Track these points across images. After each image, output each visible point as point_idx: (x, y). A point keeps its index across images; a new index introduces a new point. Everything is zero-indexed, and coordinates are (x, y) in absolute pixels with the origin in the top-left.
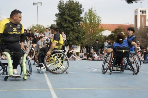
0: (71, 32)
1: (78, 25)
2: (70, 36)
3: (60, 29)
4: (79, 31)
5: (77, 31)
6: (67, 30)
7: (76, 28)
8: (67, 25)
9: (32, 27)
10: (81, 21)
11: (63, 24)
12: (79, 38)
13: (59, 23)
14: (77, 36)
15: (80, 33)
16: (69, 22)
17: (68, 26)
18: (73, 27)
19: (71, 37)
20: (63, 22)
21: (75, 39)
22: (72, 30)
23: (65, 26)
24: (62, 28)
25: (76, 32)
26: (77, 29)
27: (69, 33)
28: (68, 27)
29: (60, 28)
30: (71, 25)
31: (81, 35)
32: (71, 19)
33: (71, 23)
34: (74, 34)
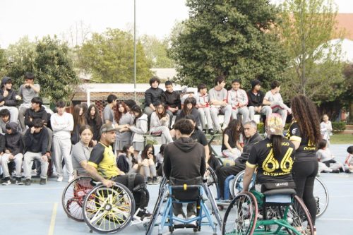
0: (241, 61)
1: (262, 32)
2: (241, 73)
3: (206, 51)
4: (269, 56)
5: (261, 57)
6: (226, 52)
7: (259, 46)
8: (230, 36)
9: (90, 37)
10: (274, 19)
11: (214, 32)
12: (267, 79)
13: (201, 28)
14: (262, 71)
16: (235, 24)
17: (233, 39)
18: (247, 42)
20: (214, 25)
22: (246, 53)
23: (223, 39)
24: (212, 46)
26: (263, 47)
27: (235, 62)
28: (232, 42)
29: (204, 48)
30: (241, 36)
31: (274, 69)
32: (241, 16)
33: (243, 27)
34: (251, 66)
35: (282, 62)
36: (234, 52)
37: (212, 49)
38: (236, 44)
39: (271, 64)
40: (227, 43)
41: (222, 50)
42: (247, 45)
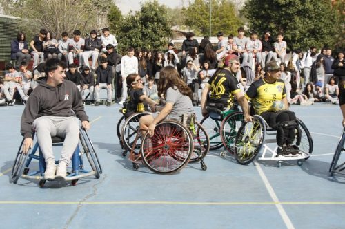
0: (297, 19)
2: (295, 28)
3: (269, 11)
4: (319, 15)
5: (313, 15)
6: (285, 12)
7: (311, 7)
12: (318, 33)
14: (313, 27)
15: (322, 20)
18: (302, 4)
19: (297, 32)
21: (308, 37)
22: (301, 13)
25: (310, 18)
26: (315, 9)
27: (291, 20)
28: (290, 4)
29: (269, 9)
31: (322, 25)
34: (305, 23)
35: (331, 20)
36: (291, 12)
37: (275, 10)
38: (293, 6)
39: (321, 21)
40: (286, 5)
41: (282, 11)
42: (302, 7)
